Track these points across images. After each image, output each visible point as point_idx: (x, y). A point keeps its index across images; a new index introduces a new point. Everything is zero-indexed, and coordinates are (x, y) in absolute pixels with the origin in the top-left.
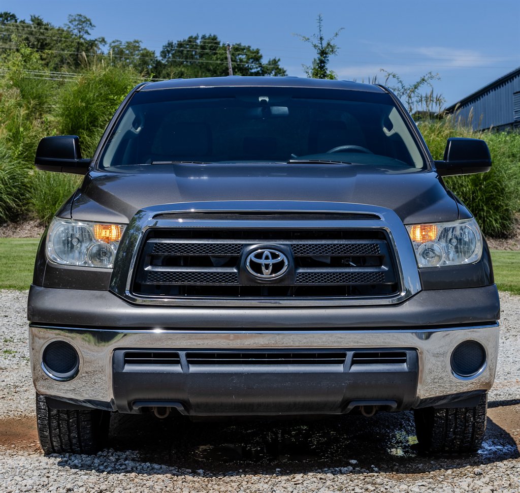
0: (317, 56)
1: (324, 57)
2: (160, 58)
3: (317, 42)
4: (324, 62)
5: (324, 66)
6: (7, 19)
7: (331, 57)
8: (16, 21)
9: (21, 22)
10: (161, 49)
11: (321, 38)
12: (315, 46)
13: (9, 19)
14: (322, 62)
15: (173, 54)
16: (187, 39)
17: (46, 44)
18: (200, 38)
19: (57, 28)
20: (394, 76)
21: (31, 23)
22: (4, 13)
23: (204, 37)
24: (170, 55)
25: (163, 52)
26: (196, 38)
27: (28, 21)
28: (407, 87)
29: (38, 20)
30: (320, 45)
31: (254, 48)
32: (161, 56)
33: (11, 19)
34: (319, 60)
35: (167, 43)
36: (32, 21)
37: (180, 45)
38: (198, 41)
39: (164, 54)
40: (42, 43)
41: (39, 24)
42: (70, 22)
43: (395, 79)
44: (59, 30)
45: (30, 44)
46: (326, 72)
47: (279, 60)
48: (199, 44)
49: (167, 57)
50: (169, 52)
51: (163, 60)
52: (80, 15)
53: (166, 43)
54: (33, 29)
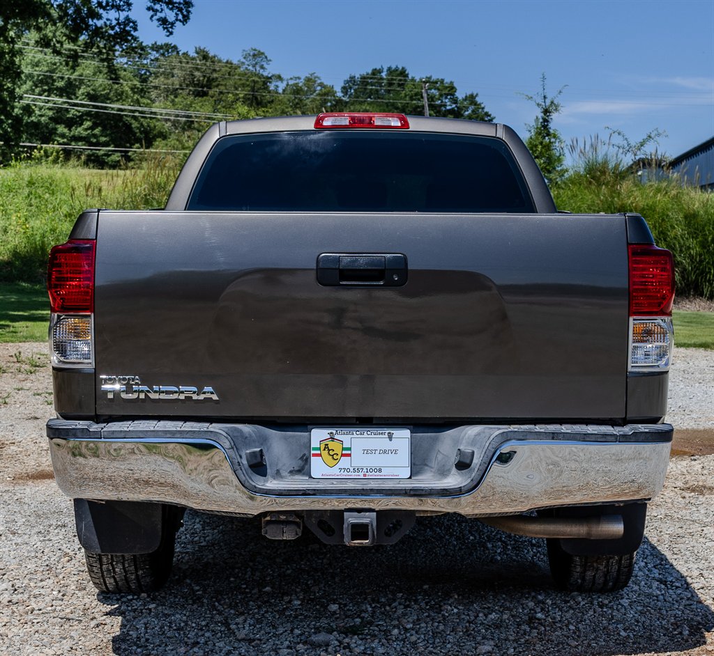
0: (540, 115)
1: (548, 116)
2: (340, 94)
3: (541, 101)
4: (548, 121)
5: (547, 125)
6: (168, 51)
7: (554, 116)
8: (178, 53)
9: (184, 54)
10: (342, 85)
11: (545, 97)
12: (538, 105)
13: (170, 50)
14: (545, 121)
15: (355, 90)
16: (370, 72)
17: (213, 79)
18: (385, 70)
19: (225, 61)
20: (619, 134)
21: (196, 55)
22: (165, 44)
23: (389, 69)
24: (352, 91)
25: (344, 88)
26: (380, 71)
27: (192, 54)
28: (633, 144)
29: (204, 51)
30: (543, 104)
31: (447, 80)
32: (342, 92)
33: (172, 51)
34: (543, 119)
35: (349, 77)
36: (197, 53)
37: (363, 78)
38: (384, 75)
39: (345, 90)
40: (209, 78)
41: (205, 57)
42: (245, 58)
43: (620, 137)
44: (227, 62)
45: (195, 79)
46: (549, 132)
47: (477, 95)
48: (385, 77)
49: (349, 93)
50: (351, 88)
51: (344, 96)
52: (255, 50)
53: (347, 78)
54: (198, 62)
